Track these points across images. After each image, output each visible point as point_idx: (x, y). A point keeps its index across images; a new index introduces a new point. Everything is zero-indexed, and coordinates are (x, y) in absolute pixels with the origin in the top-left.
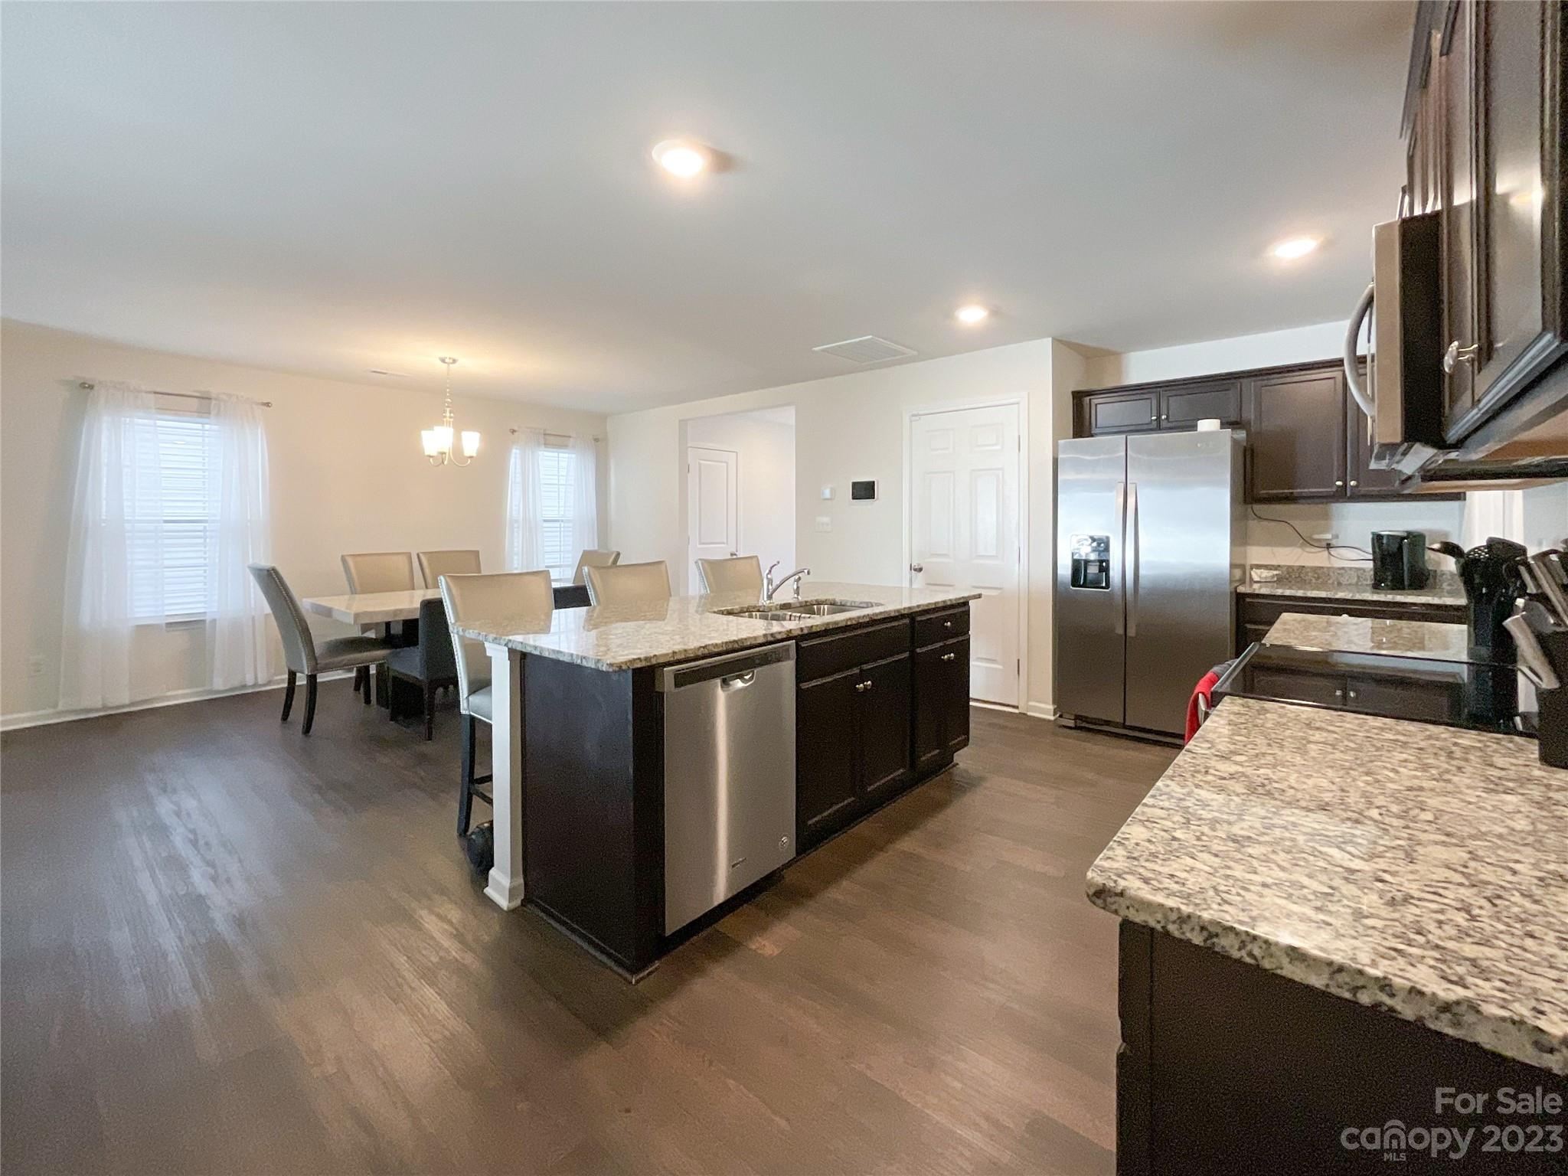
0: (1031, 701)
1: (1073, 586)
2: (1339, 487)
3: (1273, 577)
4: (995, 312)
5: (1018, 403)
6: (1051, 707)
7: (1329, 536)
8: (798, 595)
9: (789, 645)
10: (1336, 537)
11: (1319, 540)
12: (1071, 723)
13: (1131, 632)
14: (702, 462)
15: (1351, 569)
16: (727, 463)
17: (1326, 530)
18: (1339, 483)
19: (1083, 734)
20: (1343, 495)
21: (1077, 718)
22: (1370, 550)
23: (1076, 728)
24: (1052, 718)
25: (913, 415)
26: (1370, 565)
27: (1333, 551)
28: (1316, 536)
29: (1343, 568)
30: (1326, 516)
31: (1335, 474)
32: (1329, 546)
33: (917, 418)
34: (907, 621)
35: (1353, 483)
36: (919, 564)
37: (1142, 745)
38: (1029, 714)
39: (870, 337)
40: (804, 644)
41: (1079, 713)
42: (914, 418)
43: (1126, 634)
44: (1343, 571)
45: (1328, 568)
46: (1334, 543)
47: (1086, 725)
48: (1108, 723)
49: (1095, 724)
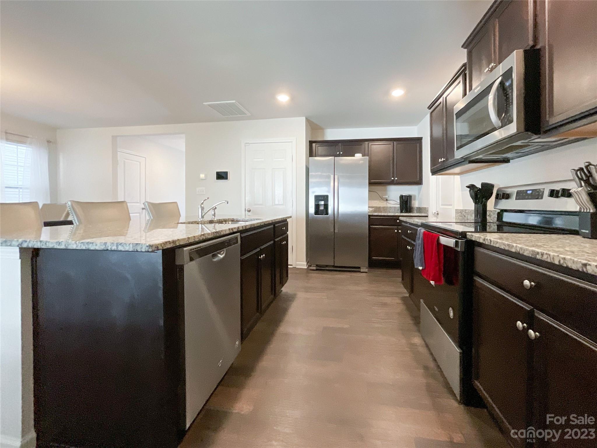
0: (297, 262)
1: (315, 215)
2: (392, 180)
3: (373, 210)
4: (293, 99)
5: (292, 142)
6: (305, 263)
7: (387, 197)
8: (215, 216)
9: (237, 236)
10: (389, 197)
11: (384, 198)
12: (315, 268)
13: (336, 231)
14: (126, 161)
15: (393, 207)
16: (140, 163)
17: (385, 195)
18: (393, 179)
19: (320, 272)
20: (393, 183)
21: (317, 266)
22: (399, 201)
23: (317, 270)
24: (306, 268)
25: (246, 143)
26: (399, 206)
27: (388, 201)
28: (384, 197)
29: (390, 207)
30: (386, 190)
31: (391, 175)
32: (387, 200)
33: (248, 145)
34: (272, 226)
35: (396, 179)
36: (249, 209)
37: (342, 273)
38: (297, 267)
39: (234, 101)
40: (244, 235)
41: (317, 264)
42: (246, 145)
43: (334, 231)
44: (390, 208)
45: (387, 207)
46: (388, 199)
47: (321, 268)
48: (327, 266)
49: (323, 267)
